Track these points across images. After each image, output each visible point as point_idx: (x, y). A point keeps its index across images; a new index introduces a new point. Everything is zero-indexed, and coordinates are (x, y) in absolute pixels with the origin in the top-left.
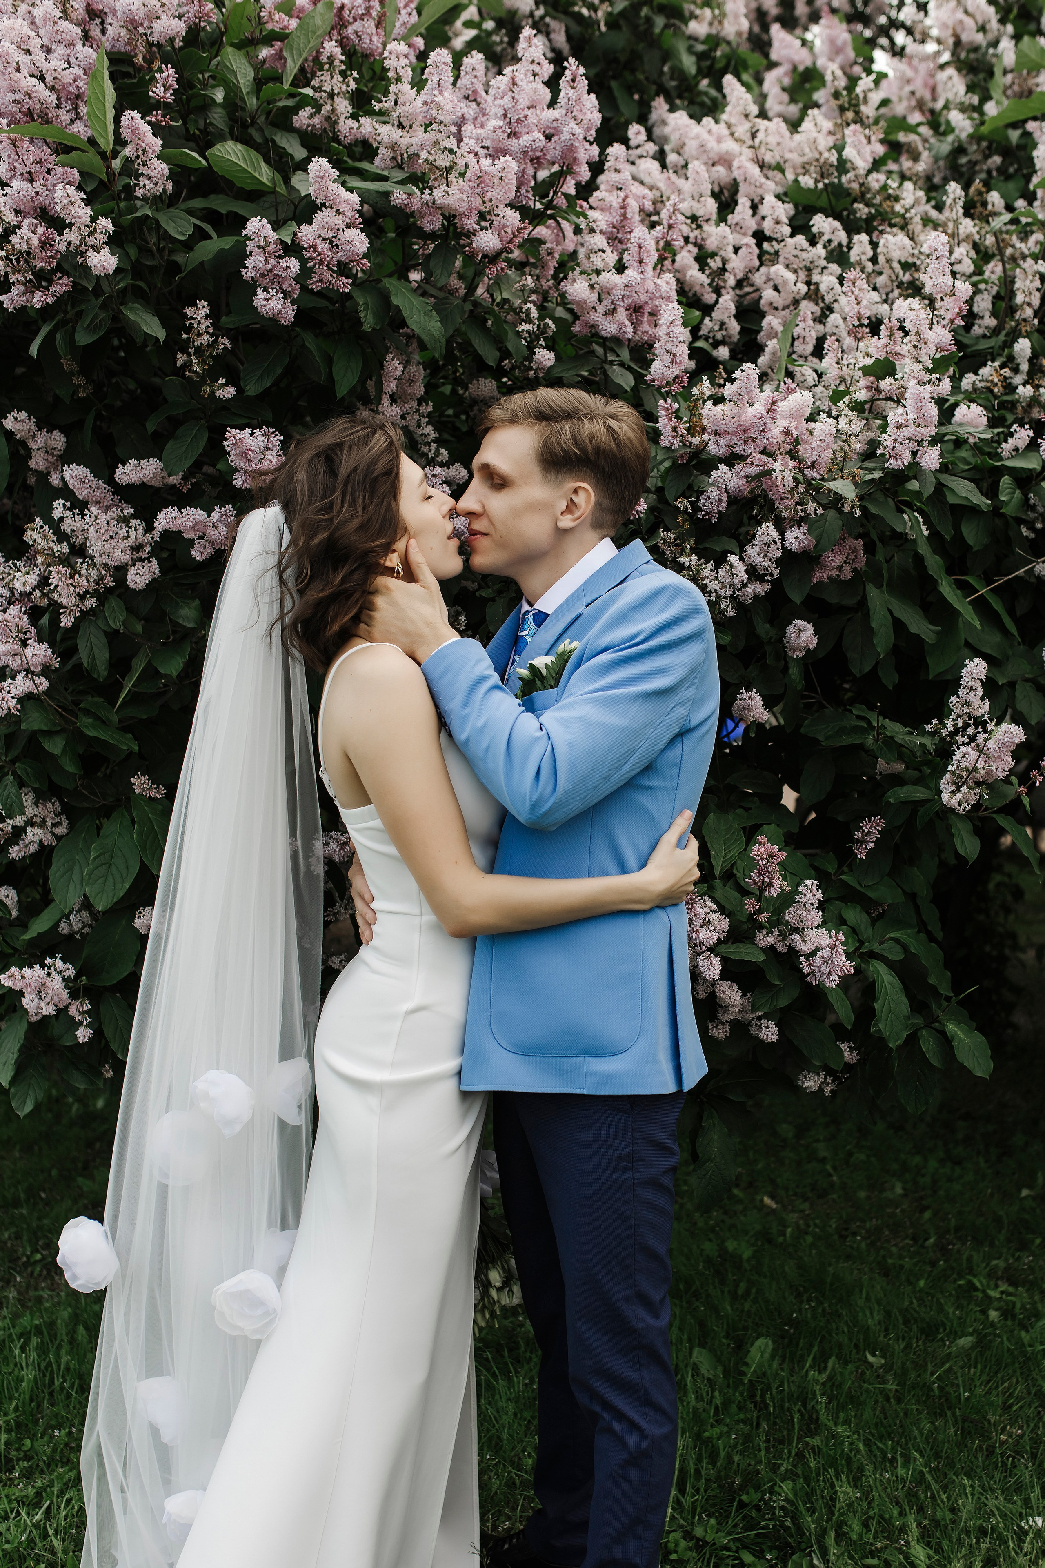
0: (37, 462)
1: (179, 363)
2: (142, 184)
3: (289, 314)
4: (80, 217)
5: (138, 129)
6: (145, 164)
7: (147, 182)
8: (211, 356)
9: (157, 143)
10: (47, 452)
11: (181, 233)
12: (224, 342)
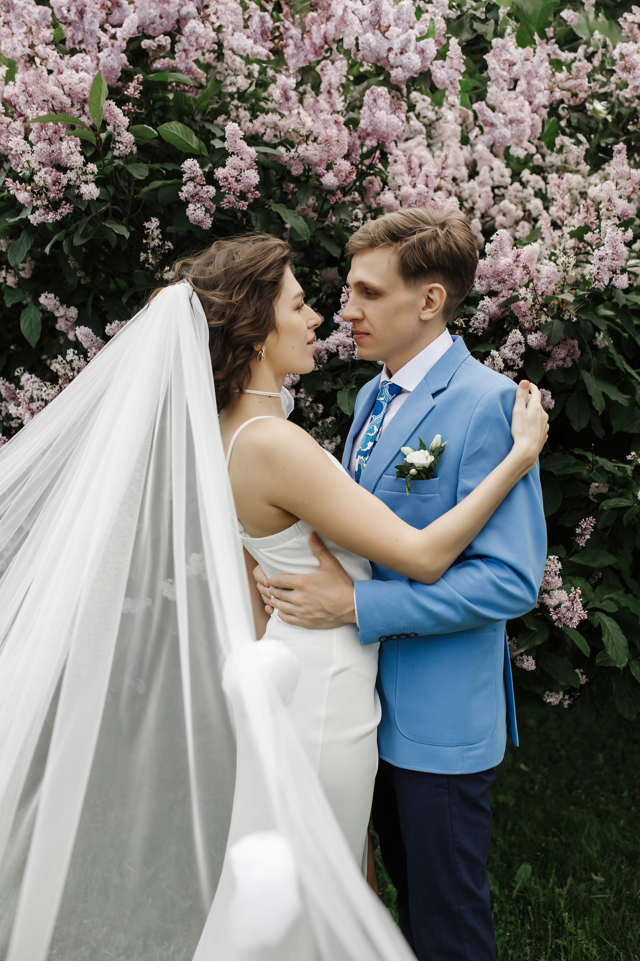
0: (61, 325)
1: (142, 259)
2: (117, 147)
3: (208, 223)
4: (76, 162)
5: (113, 111)
6: (119, 134)
7: (121, 146)
8: (162, 254)
9: (126, 121)
10: (66, 319)
11: (141, 176)
12: (169, 245)
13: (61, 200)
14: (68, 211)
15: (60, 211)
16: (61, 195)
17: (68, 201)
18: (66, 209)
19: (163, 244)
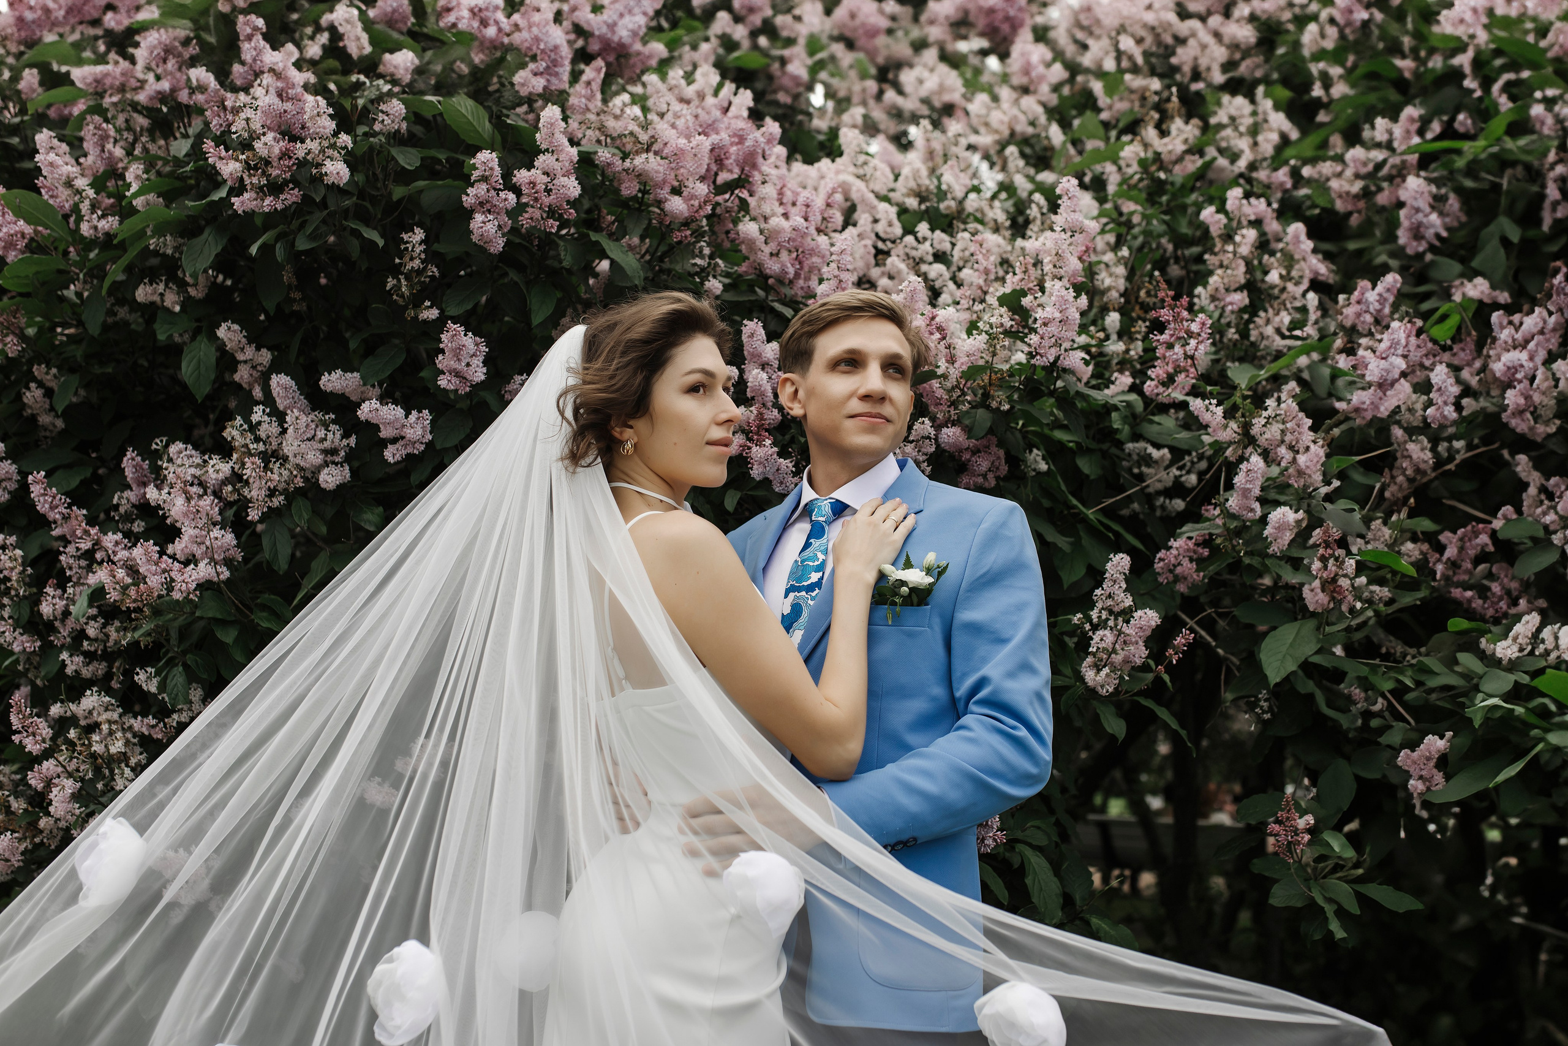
0: (242, 375)
1: (389, 286)
2: (381, 119)
3: (498, 245)
7: (385, 118)
8: (421, 283)
10: (253, 367)
11: (410, 164)
12: (433, 270)
13: (286, 182)
14: (294, 199)
15: (282, 197)
16: (288, 175)
17: (297, 184)
18: (292, 196)
19: (425, 268)
